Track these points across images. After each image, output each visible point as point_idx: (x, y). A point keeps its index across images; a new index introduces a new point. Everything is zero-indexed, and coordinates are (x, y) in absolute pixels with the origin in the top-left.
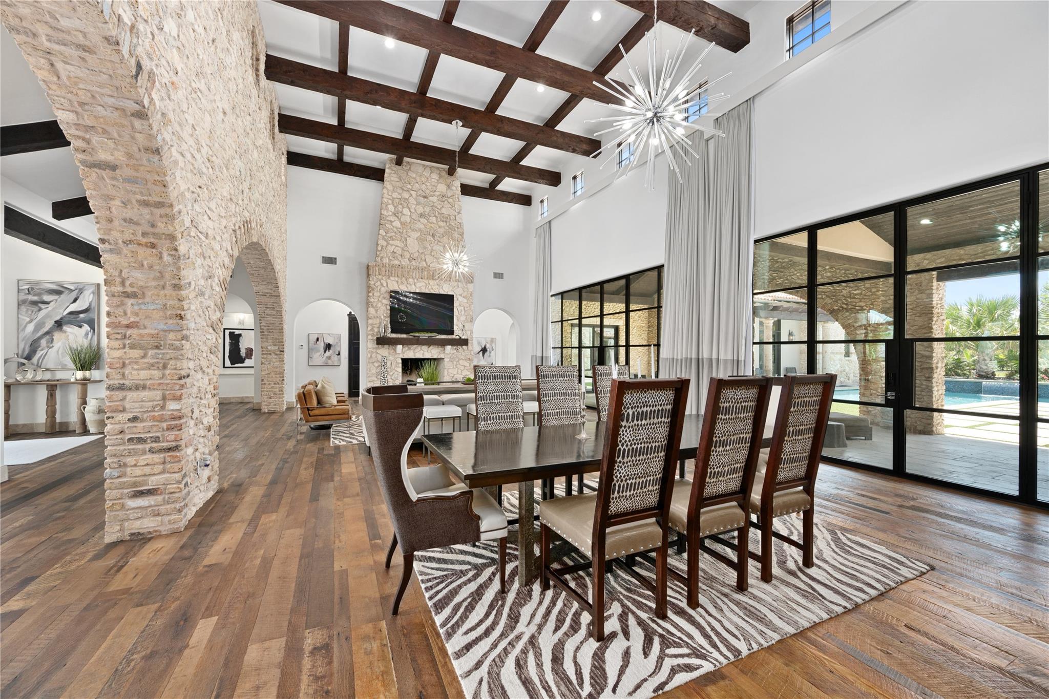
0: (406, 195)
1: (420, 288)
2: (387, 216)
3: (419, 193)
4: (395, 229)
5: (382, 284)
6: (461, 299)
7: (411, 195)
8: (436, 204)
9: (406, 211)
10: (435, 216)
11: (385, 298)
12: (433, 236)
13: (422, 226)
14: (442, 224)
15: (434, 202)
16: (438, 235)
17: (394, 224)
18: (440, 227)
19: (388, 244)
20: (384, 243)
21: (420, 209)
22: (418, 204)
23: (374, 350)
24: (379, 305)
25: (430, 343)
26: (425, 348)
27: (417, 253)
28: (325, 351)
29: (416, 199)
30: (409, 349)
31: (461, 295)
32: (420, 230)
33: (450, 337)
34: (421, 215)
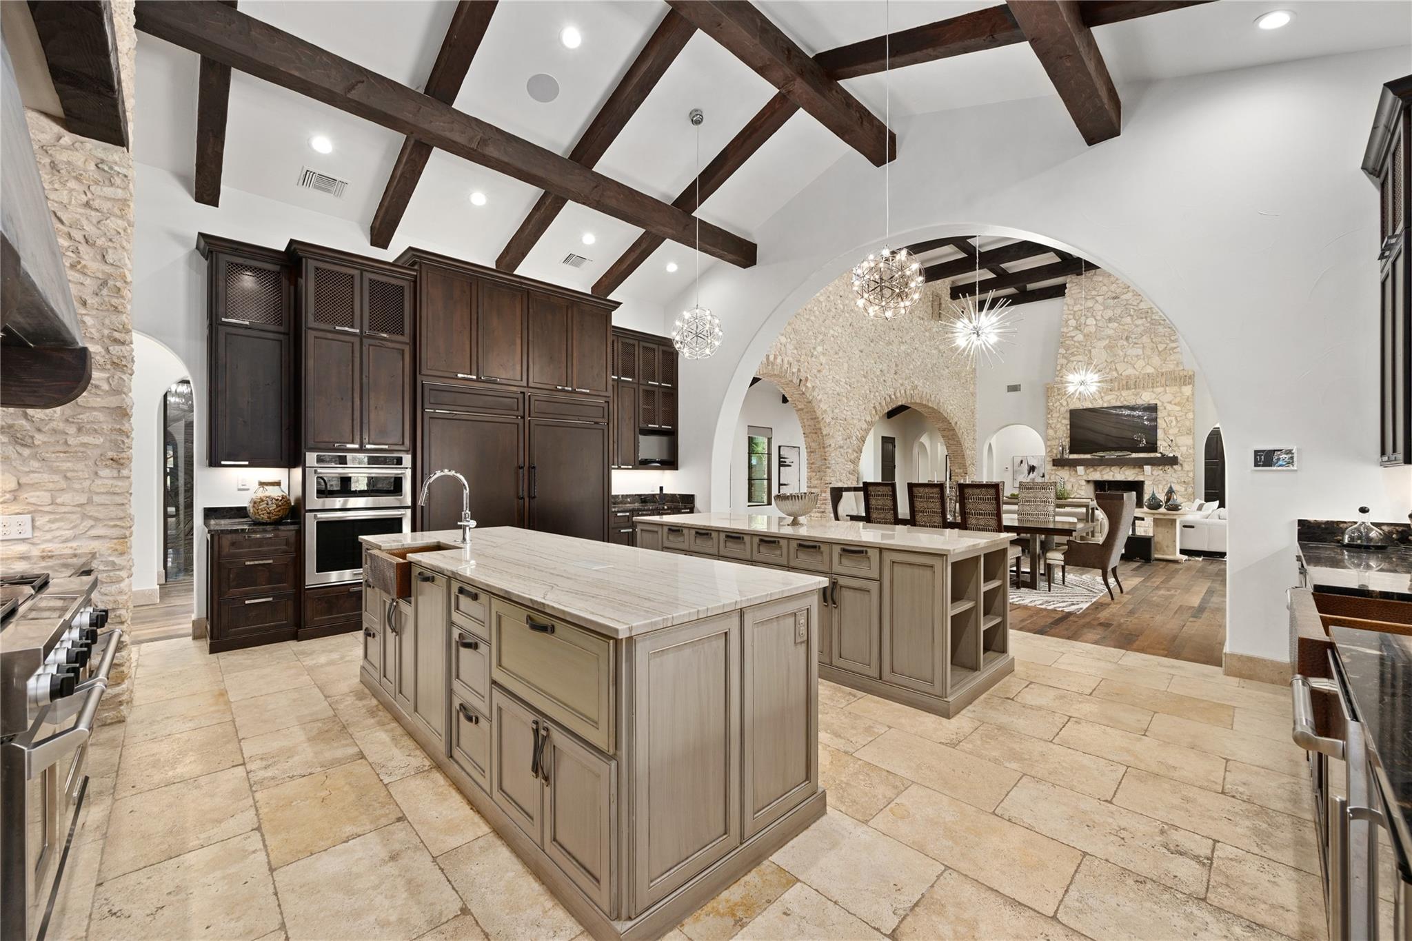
0: (1090, 303)
1: (1109, 401)
2: (1067, 333)
3: (1107, 296)
4: (1077, 344)
5: (1061, 404)
6: (1169, 407)
7: (1097, 301)
8: (1130, 302)
9: (1091, 321)
10: (1130, 315)
11: (1065, 418)
12: (1127, 339)
13: (1112, 331)
14: (1139, 322)
15: (1127, 300)
16: (1133, 336)
17: (1075, 339)
18: (1137, 326)
19: (1069, 361)
20: (1064, 361)
21: (1109, 313)
22: (1106, 308)
23: (1053, 472)
24: (1059, 426)
25: (1121, 463)
26: (1115, 469)
27: (1105, 364)
28: (1029, 474)
29: (1103, 304)
30: (1095, 470)
31: (1170, 402)
32: (1109, 337)
33: (1152, 455)
34: (1110, 320)
